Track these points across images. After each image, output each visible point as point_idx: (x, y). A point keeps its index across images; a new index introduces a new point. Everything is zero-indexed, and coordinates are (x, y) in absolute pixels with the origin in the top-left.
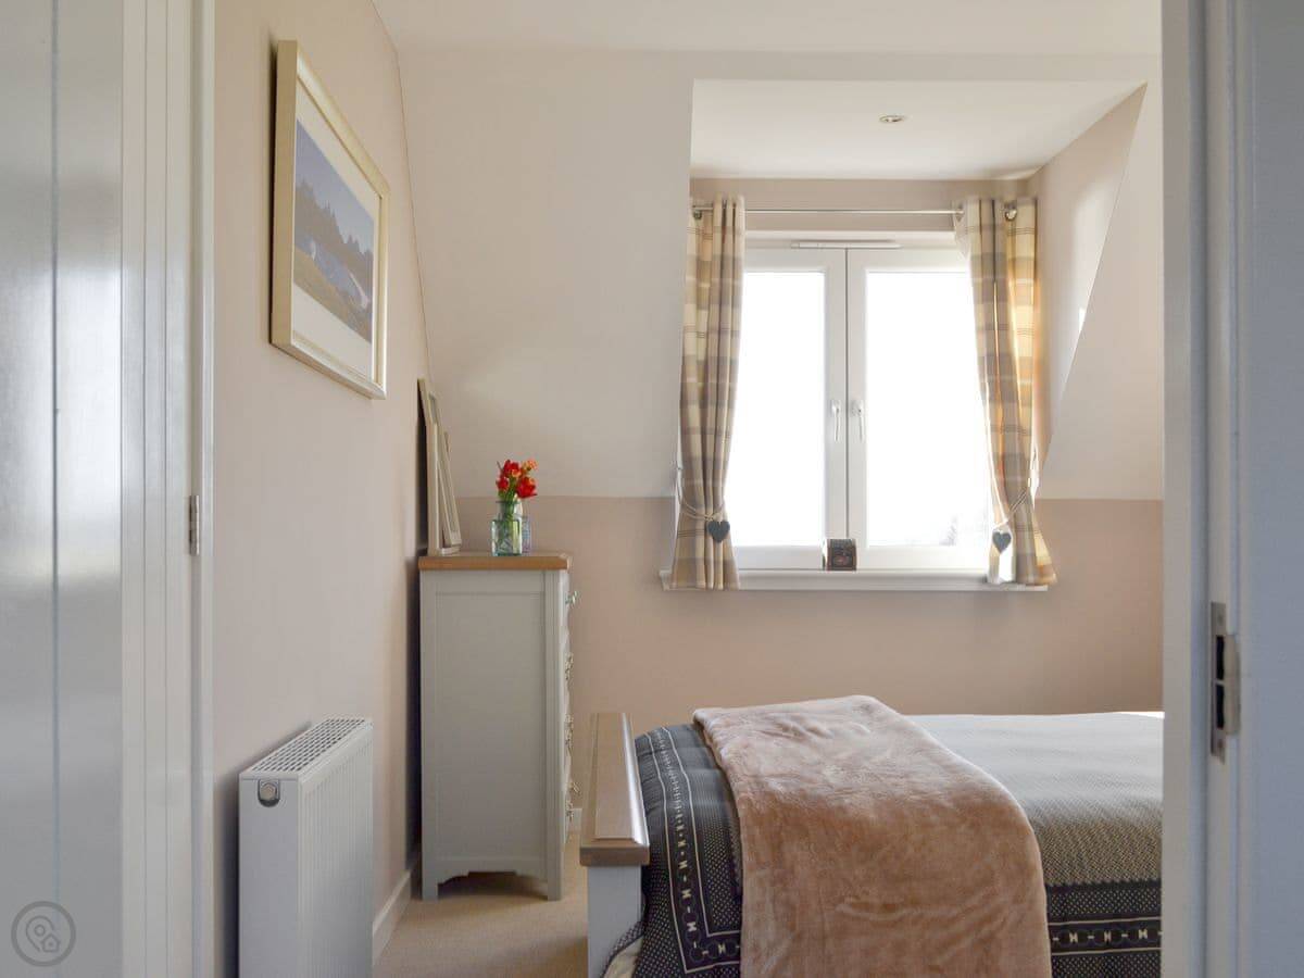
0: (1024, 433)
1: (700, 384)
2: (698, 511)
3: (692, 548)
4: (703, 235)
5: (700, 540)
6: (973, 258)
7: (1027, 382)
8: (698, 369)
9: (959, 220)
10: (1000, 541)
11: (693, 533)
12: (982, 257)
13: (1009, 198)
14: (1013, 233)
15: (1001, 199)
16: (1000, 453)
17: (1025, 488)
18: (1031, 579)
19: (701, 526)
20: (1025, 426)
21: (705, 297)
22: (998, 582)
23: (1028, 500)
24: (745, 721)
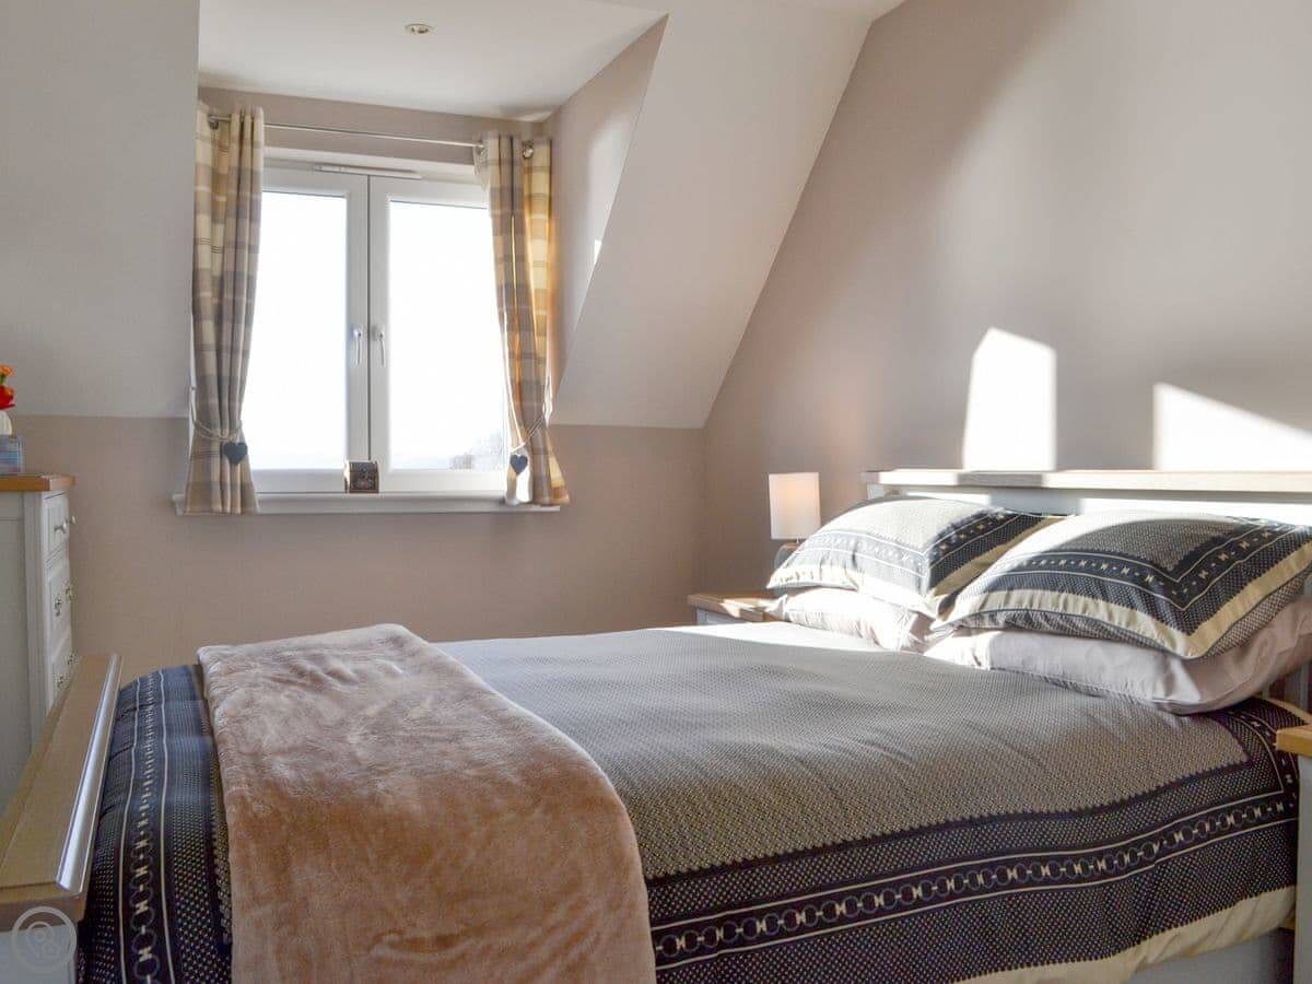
0: (540, 361)
1: (216, 301)
2: (213, 431)
3: (207, 470)
4: (220, 147)
5: (216, 462)
6: (493, 190)
7: (542, 313)
8: (213, 285)
9: (479, 153)
10: (517, 464)
11: (209, 454)
12: (501, 190)
13: (526, 138)
14: (530, 170)
15: (520, 136)
16: (517, 380)
17: (541, 414)
18: (547, 499)
19: (216, 447)
20: (541, 355)
21: (221, 210)
22: (515, 503)
23: (543, 425)
24: (252, 664)
